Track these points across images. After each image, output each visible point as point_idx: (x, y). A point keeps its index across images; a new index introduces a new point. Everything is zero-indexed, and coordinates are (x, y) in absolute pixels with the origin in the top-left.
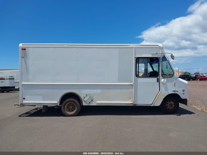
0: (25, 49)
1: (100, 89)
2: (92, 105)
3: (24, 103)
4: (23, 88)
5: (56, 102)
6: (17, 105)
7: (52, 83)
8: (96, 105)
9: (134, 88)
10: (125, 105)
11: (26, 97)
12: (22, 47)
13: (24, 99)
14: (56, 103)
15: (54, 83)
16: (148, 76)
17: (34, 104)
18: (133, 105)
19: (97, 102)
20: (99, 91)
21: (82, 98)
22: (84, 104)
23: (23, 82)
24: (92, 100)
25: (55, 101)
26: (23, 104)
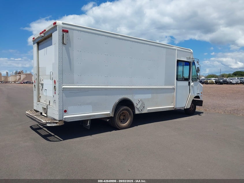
0: (67, 32)
1: (150, 94)
2: (143, 112)
3: (65, 118)
4: (63, 94)
5: (109, 112)
6: (54, 123)
7: (105, 86)
8: (147, 112)
9: (175, 92)
10: (169, 110)
11: (69, 109)
12: (63, 27)
13: (65, 111)
14: (109, 114)
15: (107, 86)
16: (184, 80)
17: (81, 118)
18: (174, 109)
19: (148, 109)
20: (149, 96)
21: (135, 105)
22: (137, 112)
23: (63, 85)
24: (144, 107)
25: (107, 112)
26: (64, 120)
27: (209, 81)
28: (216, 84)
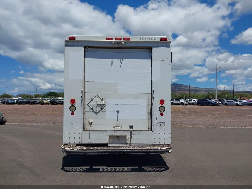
27: (44, 101)
28: (51, 104)
